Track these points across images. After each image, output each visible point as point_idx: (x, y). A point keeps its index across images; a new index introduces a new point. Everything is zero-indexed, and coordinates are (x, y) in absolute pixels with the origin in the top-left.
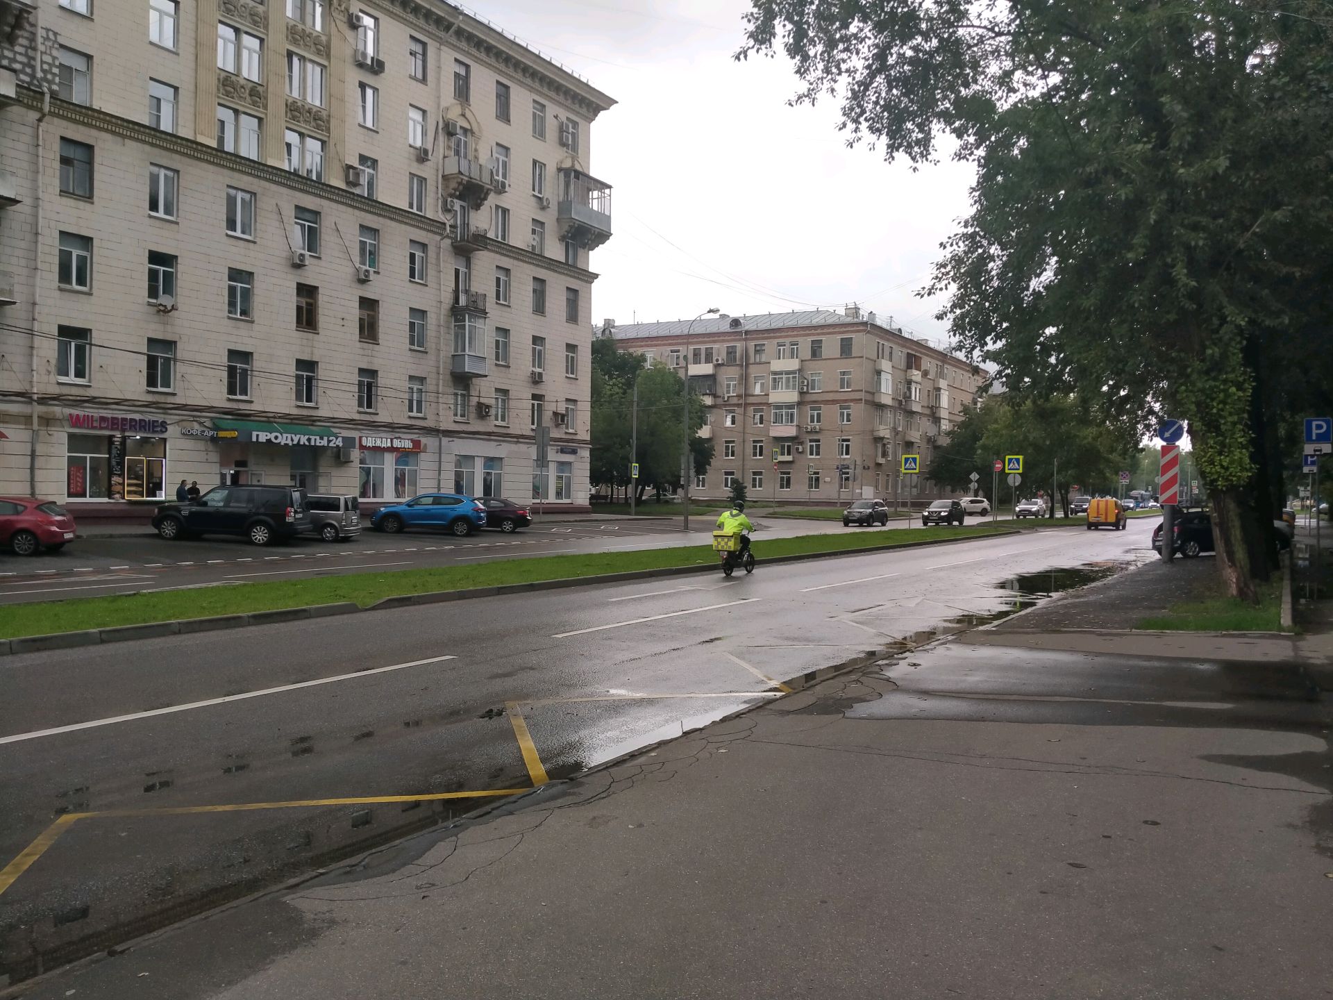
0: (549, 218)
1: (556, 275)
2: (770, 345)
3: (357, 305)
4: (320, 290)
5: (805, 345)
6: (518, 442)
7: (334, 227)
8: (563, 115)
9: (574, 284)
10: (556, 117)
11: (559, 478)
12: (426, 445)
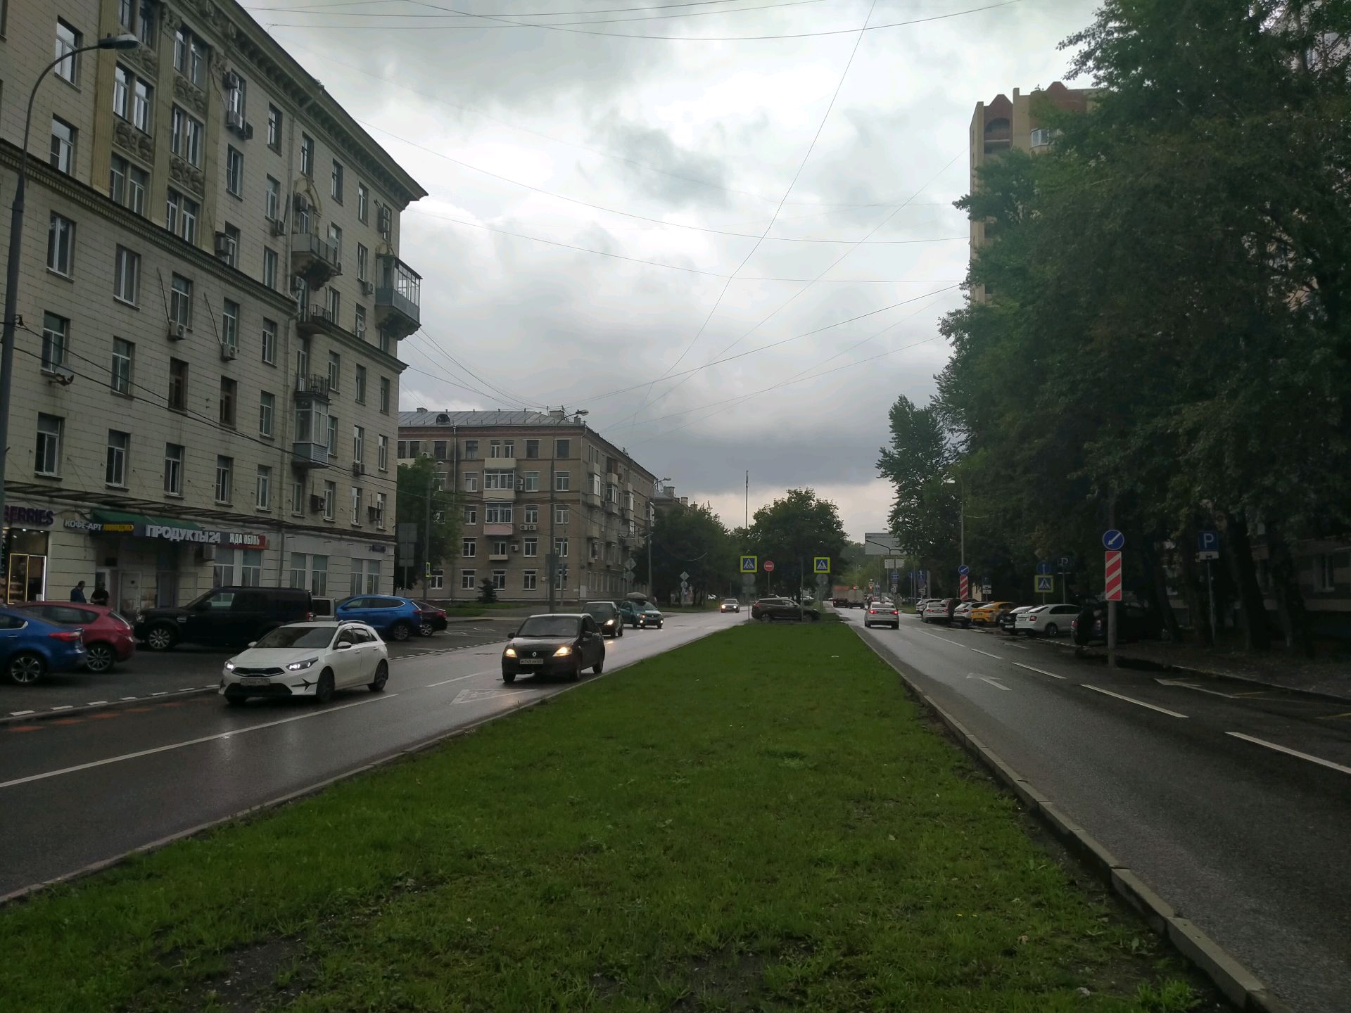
0: (370, 304)
1: (374, 363)
2: (483, 443)
3: (219, 385)
4: (190, 367)
5: (520, 444)
6: (340, 539)
7: (203, 299)
8: (382, 201)
9: (388, 374)
10: (376, 202)
11: (370, 577)
12: (269, 541)
